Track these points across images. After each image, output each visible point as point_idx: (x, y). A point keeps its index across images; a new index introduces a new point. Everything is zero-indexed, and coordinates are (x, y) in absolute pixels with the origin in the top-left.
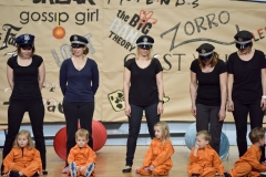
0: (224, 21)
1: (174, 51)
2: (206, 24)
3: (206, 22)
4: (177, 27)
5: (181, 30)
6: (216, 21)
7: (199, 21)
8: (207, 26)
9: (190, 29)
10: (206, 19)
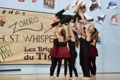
0: (36, 21)
1: (15, 34)
2: (28, 22)
3: (28, 21)
4: (16, 24)
5: (18, 25)
6: (33, 21)
7: (26, 21)
8: (29, 23)
9: (21, 24)
10: (28, 20)
